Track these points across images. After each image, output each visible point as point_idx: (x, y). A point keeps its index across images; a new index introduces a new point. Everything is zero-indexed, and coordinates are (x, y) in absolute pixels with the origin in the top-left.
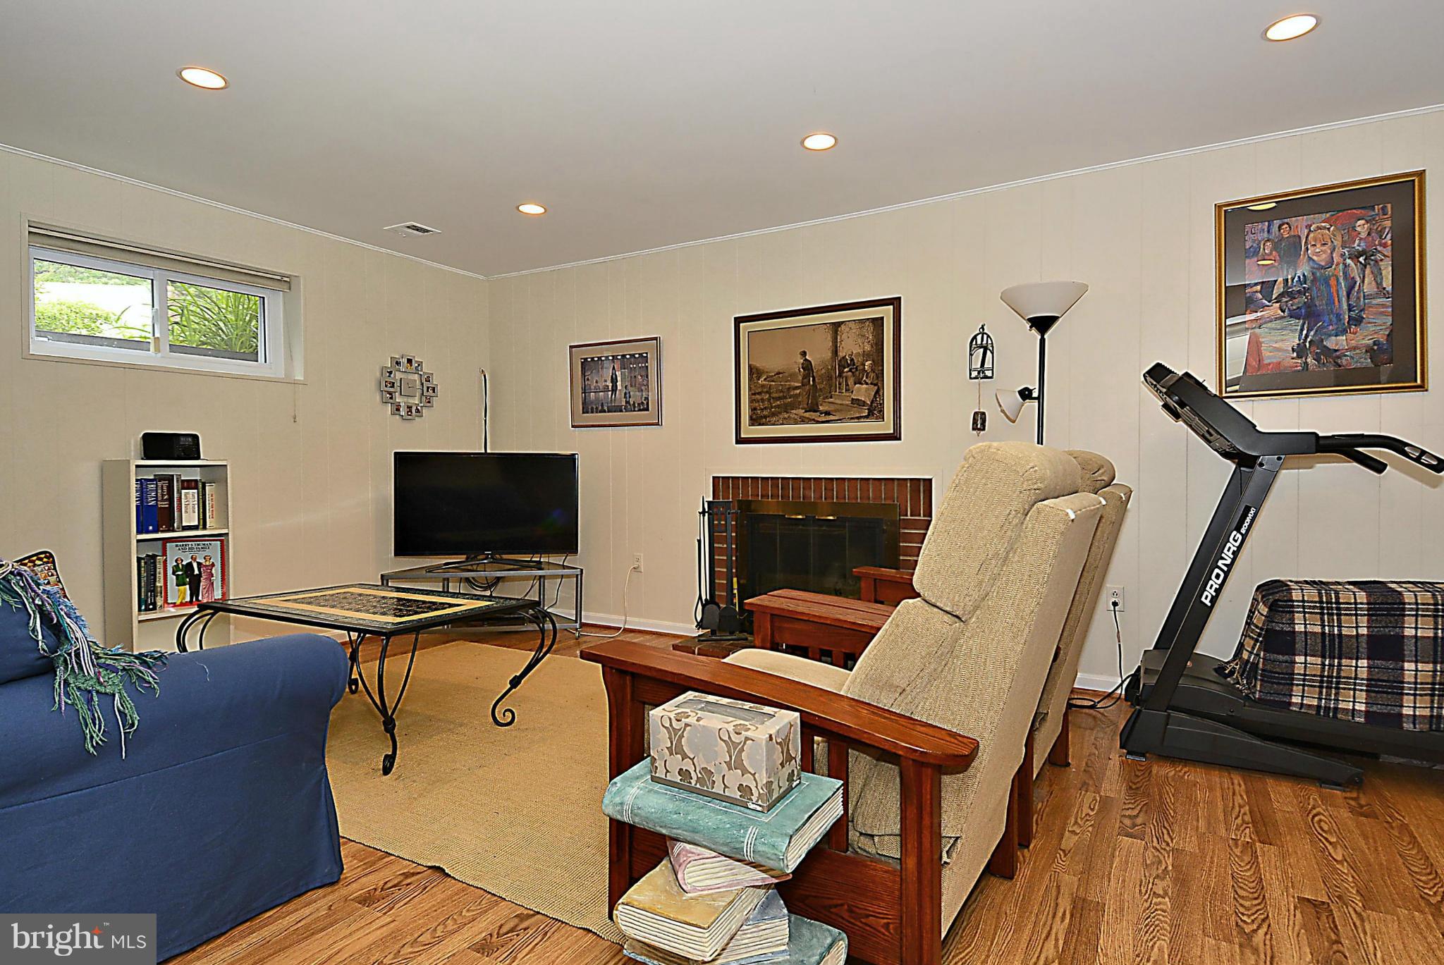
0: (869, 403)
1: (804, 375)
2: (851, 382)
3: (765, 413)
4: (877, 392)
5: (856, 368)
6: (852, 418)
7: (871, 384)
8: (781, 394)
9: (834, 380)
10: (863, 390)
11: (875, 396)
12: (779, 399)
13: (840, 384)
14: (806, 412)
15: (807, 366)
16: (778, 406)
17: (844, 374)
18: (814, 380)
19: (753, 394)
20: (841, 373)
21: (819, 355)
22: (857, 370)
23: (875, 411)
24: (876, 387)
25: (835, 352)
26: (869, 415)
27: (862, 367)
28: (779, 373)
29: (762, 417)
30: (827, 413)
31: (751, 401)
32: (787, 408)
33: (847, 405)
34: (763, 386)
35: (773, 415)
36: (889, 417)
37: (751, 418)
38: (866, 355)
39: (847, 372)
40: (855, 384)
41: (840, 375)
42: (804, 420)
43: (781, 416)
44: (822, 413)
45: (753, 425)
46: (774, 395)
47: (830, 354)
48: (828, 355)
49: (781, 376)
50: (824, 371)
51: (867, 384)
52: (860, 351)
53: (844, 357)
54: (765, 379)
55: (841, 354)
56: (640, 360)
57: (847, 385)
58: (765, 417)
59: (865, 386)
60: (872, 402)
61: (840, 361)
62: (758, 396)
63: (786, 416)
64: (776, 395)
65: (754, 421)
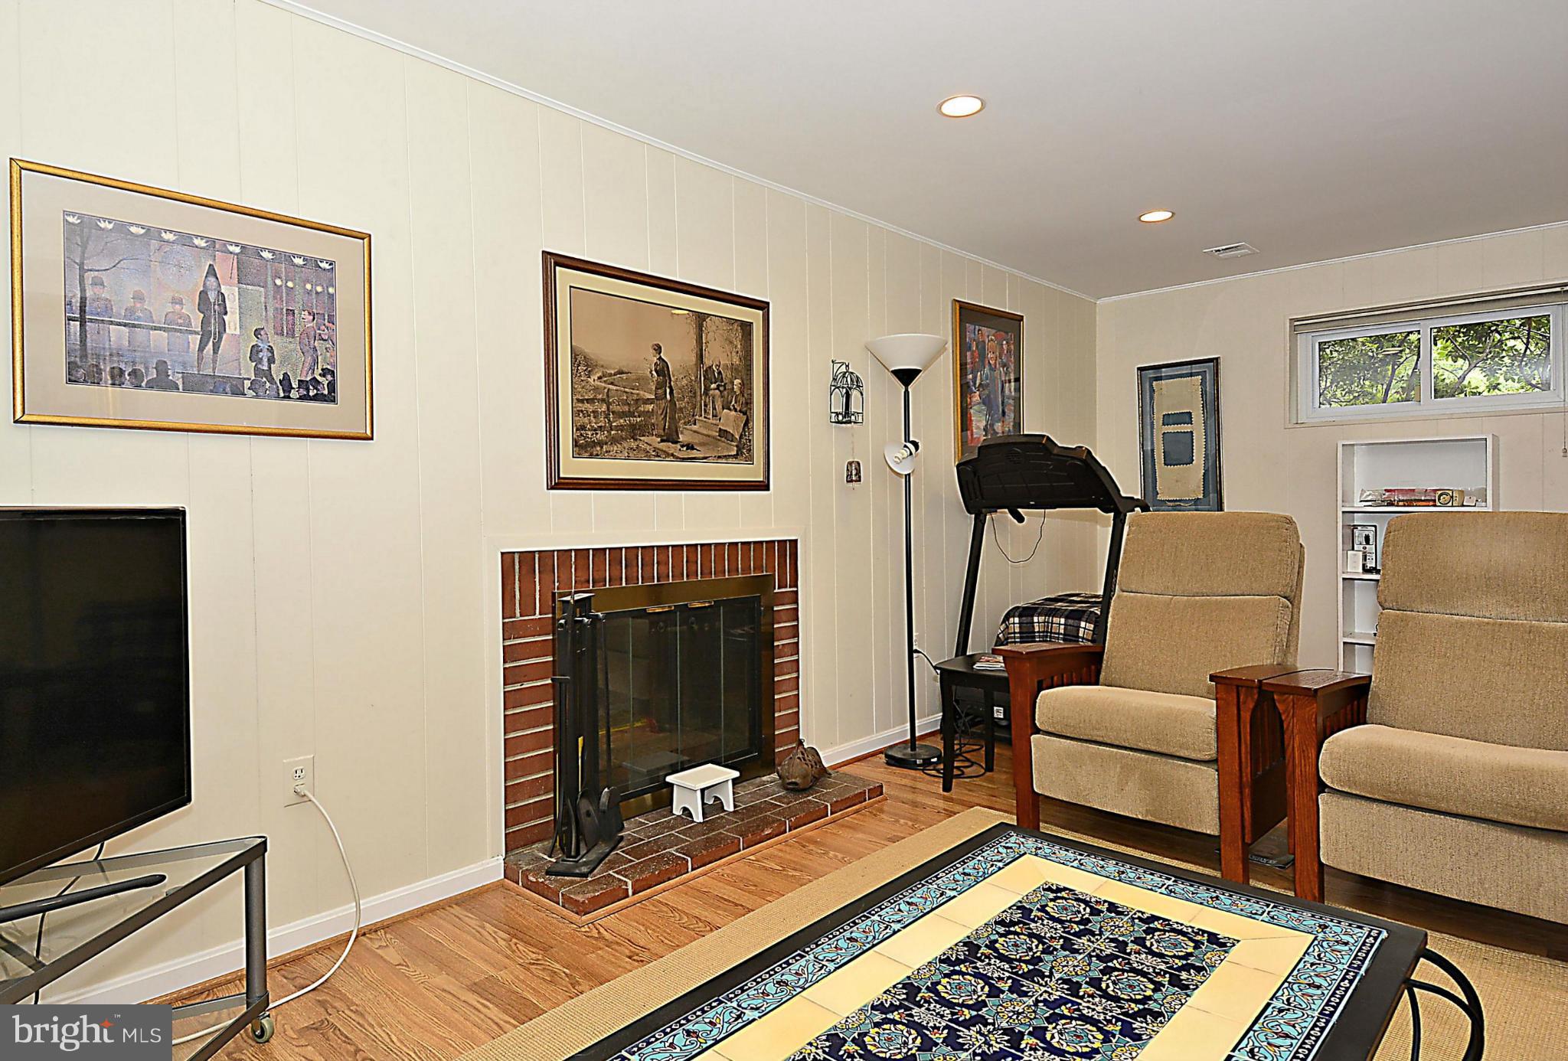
0: (738, 437)
1: (658, 383)
2: (719, 405)
3: (601, 436)
4: (746, 424)
5: (724, 386)
6: (719, 457)
7: (740, 411)
8: (626, 408)
9: (698, 398)
10: (732, 419)
11: (744, 429)
12: (622, 415)
13: (706, 405)
14: (662, 441)
15: (662, 370)
16: (620, 428)
17: (711, 392)
18: (671, 393)
19: (581, 401)
20: (707, 389)
21: (679, 357)
22: (725, 389)
23: (743, 452)
24: (745, 417)
25: (700, 357)
26: (737, 454)
27: (730, 387)
28: (621, 372)
29: (594, 444)
30: (690, 447)
31: (576, 413)
32: (635, 431)
33: (714, 437)
34: (596, 389)
35: (615, 441)
36: (758, 461)
37: (576, 443)
38: (733, 368)
39: (715, 389)
40: (723, 409)
41: (706, 393)
42: (659, 454)
43: (625, 444)
44: (682, 446)
45: (580, 456)
46: (614, 407)
47: (694, 359)
48: (693, 359)
49: (624, 376)
50: (685, 382)
51: (736, 410)
52: (729, 363)
53: (710, 367)
54: (600, 378)
55: (707, 362)
56: (308, 272)
57: (714, 408)
58: (601, 444)
59: (733, 413)
60: (741, 437)
61: (706, 370)
62: (587, 405)
63: (634, 445)
64: (618, 409)
65: (583, 447)
